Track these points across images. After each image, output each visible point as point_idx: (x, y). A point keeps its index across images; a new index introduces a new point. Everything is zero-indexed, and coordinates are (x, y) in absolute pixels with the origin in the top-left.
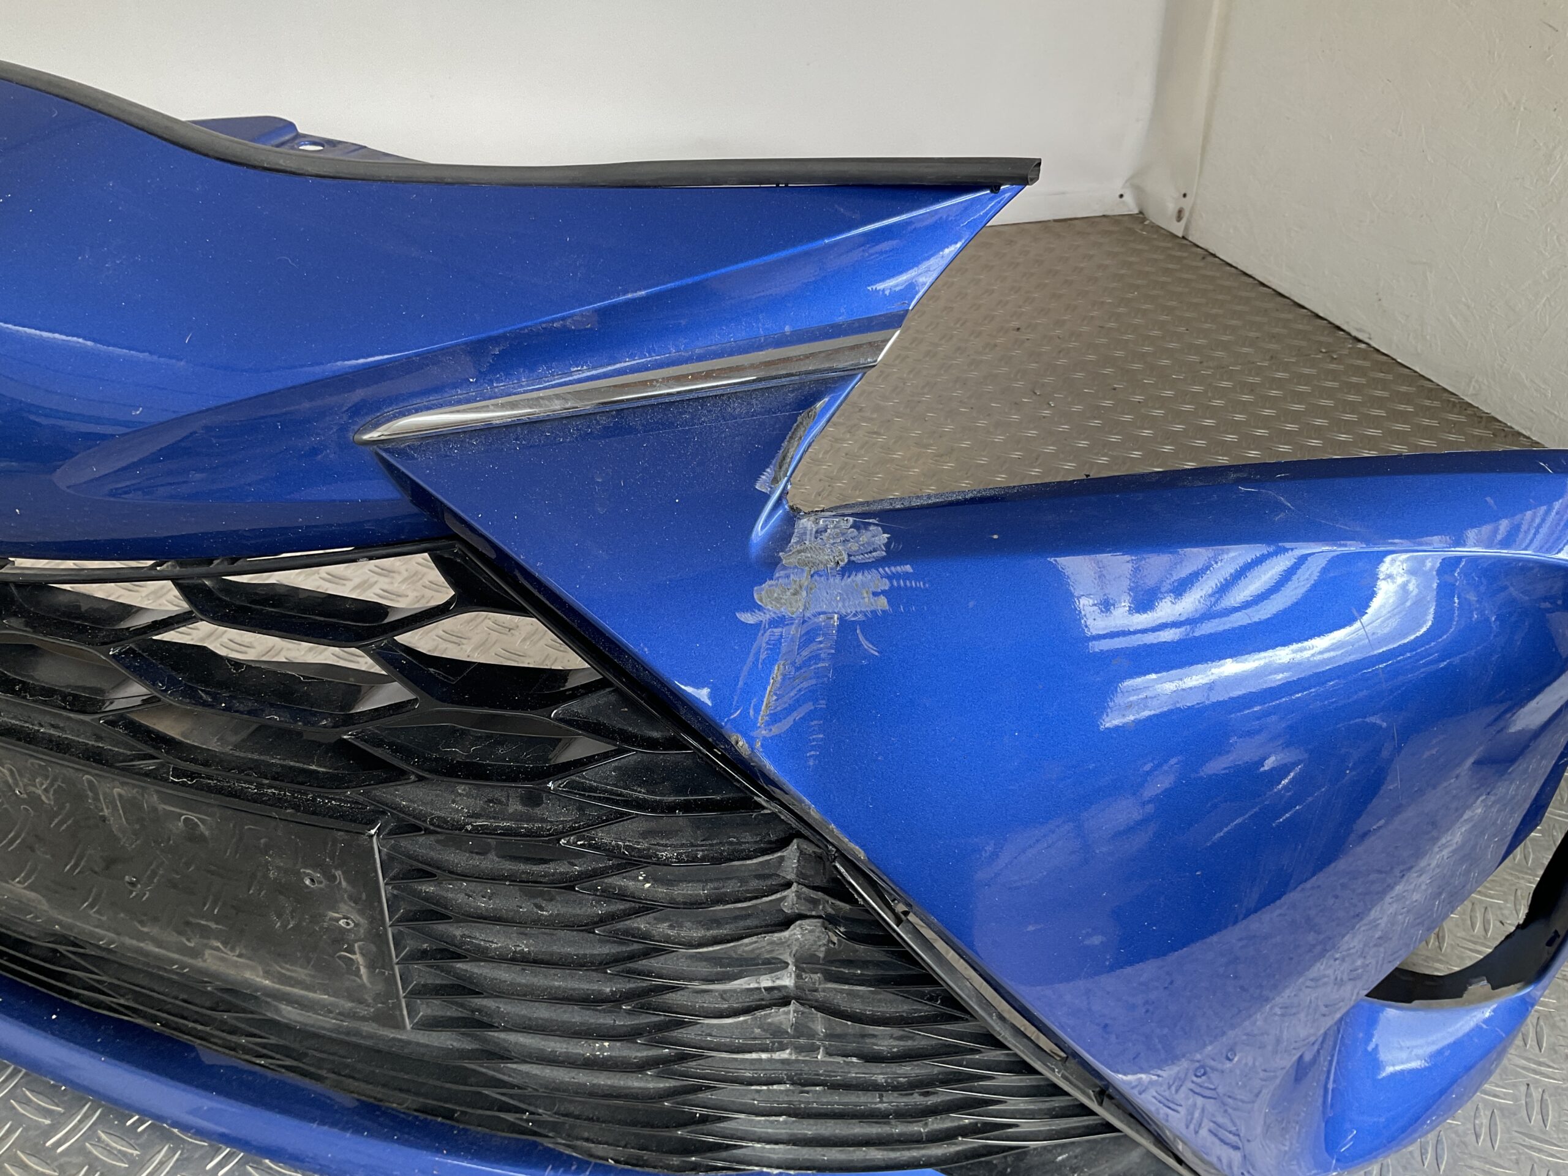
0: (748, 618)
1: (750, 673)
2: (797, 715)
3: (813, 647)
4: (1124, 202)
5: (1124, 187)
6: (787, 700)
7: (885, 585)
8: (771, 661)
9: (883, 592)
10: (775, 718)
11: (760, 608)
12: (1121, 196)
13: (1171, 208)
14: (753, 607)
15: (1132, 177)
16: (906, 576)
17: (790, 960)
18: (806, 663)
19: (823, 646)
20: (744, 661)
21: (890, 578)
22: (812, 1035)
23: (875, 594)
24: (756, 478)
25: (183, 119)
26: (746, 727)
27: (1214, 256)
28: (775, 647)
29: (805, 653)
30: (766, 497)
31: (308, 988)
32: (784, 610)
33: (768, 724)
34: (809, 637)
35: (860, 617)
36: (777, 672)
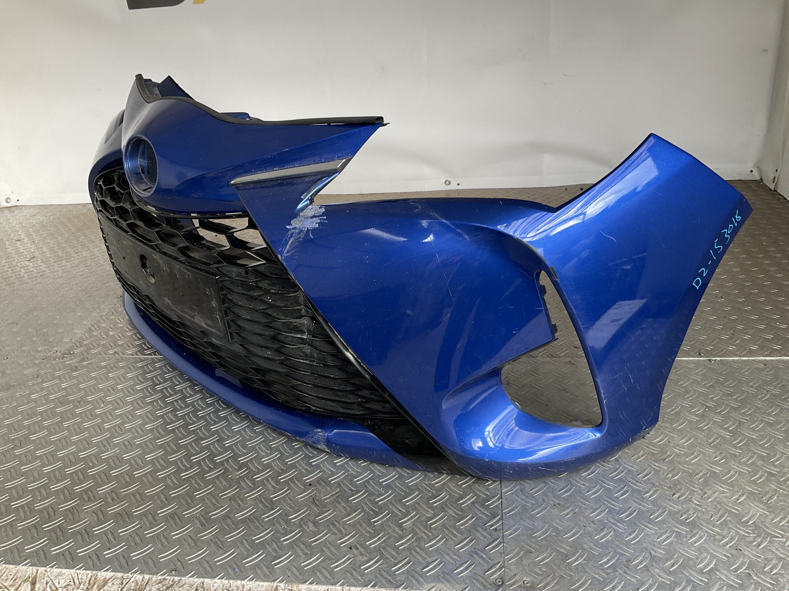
0: (288, 227)
1: (285, 240)
2: (293, 251)
3: (300, 235)
4: (753, 175)
5: (753, 167)
6: (291, 247)
7: (319, 221)
8: (290, 238)
9: (318, 223)
10: (288, 252)
11: (291, 225)
12: (751, 171)
13: (771, 177)
14: (290, 224)
15: (757, 163)
16: (324, 219)
17: (306, 331)
18: (297, 239)
19: (302, 235)
20: (284, 237)
21: (320, 219)
22: (314, 357)
23: (316, 223)
24: (302, 195)
25: (219, 112)
26: (281, 253)
27: (785, 199)
28: (292, 234)
29: (298, 236)
30: (302, 200)
31: (212, 328)
32: (296, 226)
33: (286, 253)
34: (299, 233)
35: (312, 229)
36: (292, 240)
